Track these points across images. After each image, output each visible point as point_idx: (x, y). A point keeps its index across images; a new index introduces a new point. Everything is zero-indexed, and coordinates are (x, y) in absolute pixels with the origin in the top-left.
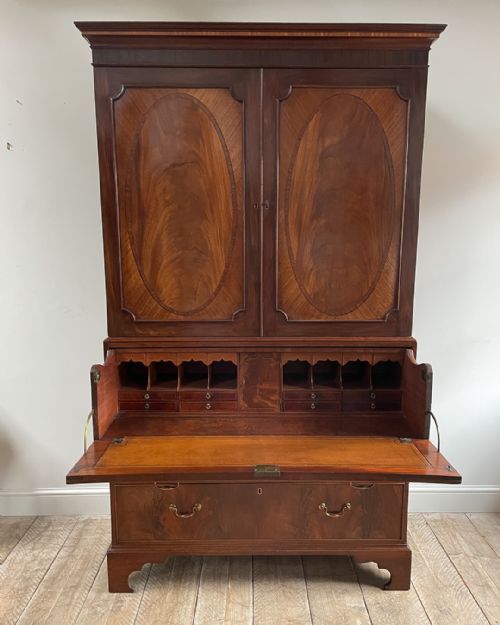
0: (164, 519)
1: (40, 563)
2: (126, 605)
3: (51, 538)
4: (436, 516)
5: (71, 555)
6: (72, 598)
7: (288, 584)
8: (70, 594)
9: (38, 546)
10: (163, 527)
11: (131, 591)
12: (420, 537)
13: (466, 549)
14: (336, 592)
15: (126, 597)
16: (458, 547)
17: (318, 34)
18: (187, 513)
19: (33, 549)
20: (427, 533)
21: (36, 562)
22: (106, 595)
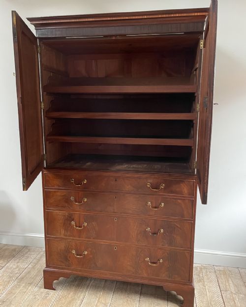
0: (70, 257)
1: (19, 270)
2: (50, 296)
3: (28, 257)
4: (221, 268)
5: (33, 268)
6: (27, 289)
7: (130, 296)
8: (27, 287)
9: (21, 261)
10: (69, 261)
11: (54, 290)
12: (208, 279)
13: (233, 289)
14: (154, 304)
15: (51, 292)
16: (228, 287)
17: (143, 17)
18: (80, 255)
19: (18, 263)
20: (213, 277)
21: (17, 269)
22: (43, 290)
